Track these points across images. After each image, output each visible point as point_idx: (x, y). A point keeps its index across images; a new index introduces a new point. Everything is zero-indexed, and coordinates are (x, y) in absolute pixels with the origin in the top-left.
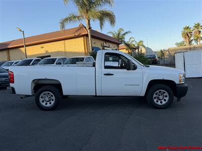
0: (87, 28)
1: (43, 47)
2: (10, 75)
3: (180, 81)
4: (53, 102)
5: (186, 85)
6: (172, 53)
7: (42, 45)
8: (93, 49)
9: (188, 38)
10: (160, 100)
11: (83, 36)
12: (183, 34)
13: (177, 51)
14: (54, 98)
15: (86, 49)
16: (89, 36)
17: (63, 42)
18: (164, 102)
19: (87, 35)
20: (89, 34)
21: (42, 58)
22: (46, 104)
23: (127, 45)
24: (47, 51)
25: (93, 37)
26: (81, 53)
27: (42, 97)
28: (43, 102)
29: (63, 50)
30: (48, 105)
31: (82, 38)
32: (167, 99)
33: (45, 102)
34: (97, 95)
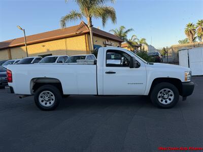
0: (89, 26)
1: (44, 46)
2: (8, 73)
3: (186, 79)
4: (52, 102)
5: (192, 83)
6: (176, 51)
7: (43, 44)
8: (94, 48)
9: (191, 36)
10: (165, 99)
11: (85, 34)
12: (187, 31)
13: (180, 49)
14: (53, 97)
15: (88, 47)
16: (91, 34)
17: (64, 40)
18: (169, 102)
19: (88, 33)
20: (90, 32)
21: (43, 56)
22: (46, 104)
23: (130, 43)
24: (48, 50)
25: (94, 35)
26: (83, 51)
27: (41, 97)
28: (42, 101)
29: (65, 48)
30: (48, 105)
31: (84, 36)
32: (172, 98)
33: (45, 102)
34: (99, 94)
